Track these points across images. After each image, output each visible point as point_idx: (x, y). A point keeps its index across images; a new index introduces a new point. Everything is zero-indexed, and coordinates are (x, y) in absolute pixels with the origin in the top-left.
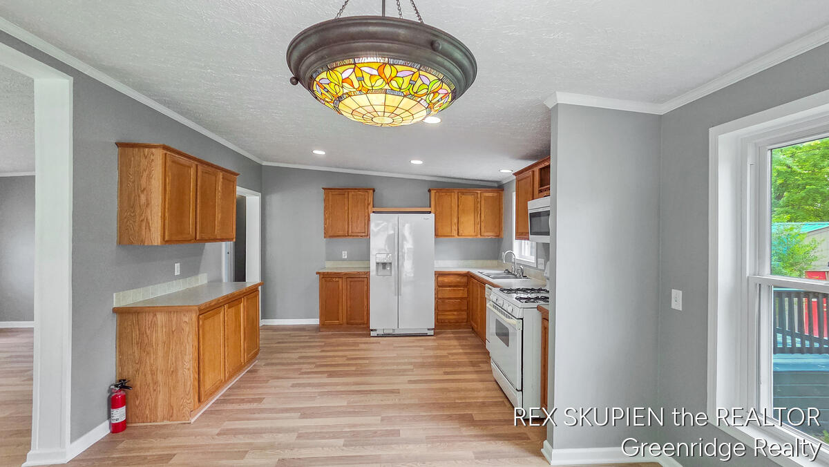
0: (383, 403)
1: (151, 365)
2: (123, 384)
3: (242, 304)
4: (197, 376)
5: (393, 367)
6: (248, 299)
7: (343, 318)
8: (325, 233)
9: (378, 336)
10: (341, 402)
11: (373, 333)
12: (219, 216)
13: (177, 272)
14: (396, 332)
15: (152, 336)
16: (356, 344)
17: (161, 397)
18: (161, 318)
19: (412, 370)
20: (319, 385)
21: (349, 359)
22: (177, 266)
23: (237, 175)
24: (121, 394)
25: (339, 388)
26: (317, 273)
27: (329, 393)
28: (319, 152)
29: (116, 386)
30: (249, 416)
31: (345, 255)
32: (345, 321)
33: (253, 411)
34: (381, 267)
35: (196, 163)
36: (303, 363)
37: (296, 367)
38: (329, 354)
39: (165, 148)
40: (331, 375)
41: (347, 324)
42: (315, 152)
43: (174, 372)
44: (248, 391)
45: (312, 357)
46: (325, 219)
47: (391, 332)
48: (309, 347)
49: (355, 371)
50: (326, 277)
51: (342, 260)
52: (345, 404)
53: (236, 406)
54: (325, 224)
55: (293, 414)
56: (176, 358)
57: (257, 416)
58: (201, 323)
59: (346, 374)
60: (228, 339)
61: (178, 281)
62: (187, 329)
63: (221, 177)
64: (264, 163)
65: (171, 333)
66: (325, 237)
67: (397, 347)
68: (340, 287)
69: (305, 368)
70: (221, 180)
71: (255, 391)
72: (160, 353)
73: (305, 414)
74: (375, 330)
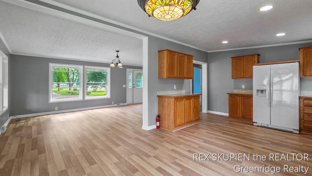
0: (241, 150)
1: (164, 113)
2: (159, 116)
3: (192, 100)
4: (174, 118)
5: (257, 140)
6: (194, 99)
7: (240, 114)
8: (232, 77)
9: (258, 126)
10: (222, 143)
11: (254, 124)
12: (186, 70)
13: (175, 88)
14: (269, 126)
15: (164, 103)
16: (244, 127)
17: (166, 122)
18: (166, 99)
19: (269, 144)
20: (217, 135)
21: (236, 131)
22: (175, 86)
23: (193, 56)
24: (159, 119)
25: (224, 139)
26: (228, 94)
27: (219, 139)
28: (225, 42)
29: (157, 116)
30: (188, 136)
31: (243, 87)
32: (241, 116)
33: (189, 135)
34: (260, 92)
35: (177, 54)
36: (215, 127)
37: (211, 127)
38: (228, 127)
39: (167, 50)
40: (224, 133)
41: (242, 117)
42: (223, 42)
43: (169, 116)
44: (192, 130)
45: (220, 126)
46: (232, 71)
47: (266, 126)
48: (222, 123)
49: (236, 135)
50: (232, 96)
51: (242, 89)
52: (223, 144)
53: (186, 132)
54: (232, 73)
55: (201, 140)
56: (169, 111)
57: (190, 136)
58: (175, 102)
59: (231, 135)
60: (186, 110)
61: (175, 91)
62: (172, 103)
63: (186, 57)
64: (209, 52)
65: (168, 104)
66: (232, 79)
67: (266, 133)
68: (238, 101)
69: (215, 129)
70: (186, 58)
71: (194, 130)
72: (166, 109)
73: (205, 141)
74: (256, 123)
